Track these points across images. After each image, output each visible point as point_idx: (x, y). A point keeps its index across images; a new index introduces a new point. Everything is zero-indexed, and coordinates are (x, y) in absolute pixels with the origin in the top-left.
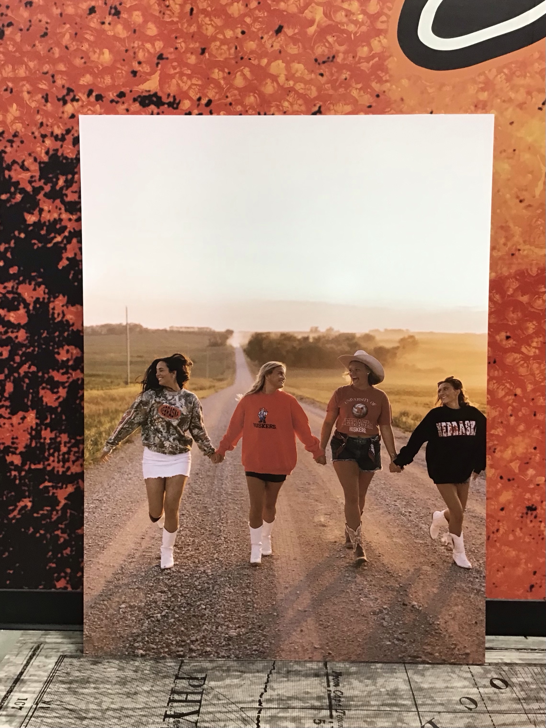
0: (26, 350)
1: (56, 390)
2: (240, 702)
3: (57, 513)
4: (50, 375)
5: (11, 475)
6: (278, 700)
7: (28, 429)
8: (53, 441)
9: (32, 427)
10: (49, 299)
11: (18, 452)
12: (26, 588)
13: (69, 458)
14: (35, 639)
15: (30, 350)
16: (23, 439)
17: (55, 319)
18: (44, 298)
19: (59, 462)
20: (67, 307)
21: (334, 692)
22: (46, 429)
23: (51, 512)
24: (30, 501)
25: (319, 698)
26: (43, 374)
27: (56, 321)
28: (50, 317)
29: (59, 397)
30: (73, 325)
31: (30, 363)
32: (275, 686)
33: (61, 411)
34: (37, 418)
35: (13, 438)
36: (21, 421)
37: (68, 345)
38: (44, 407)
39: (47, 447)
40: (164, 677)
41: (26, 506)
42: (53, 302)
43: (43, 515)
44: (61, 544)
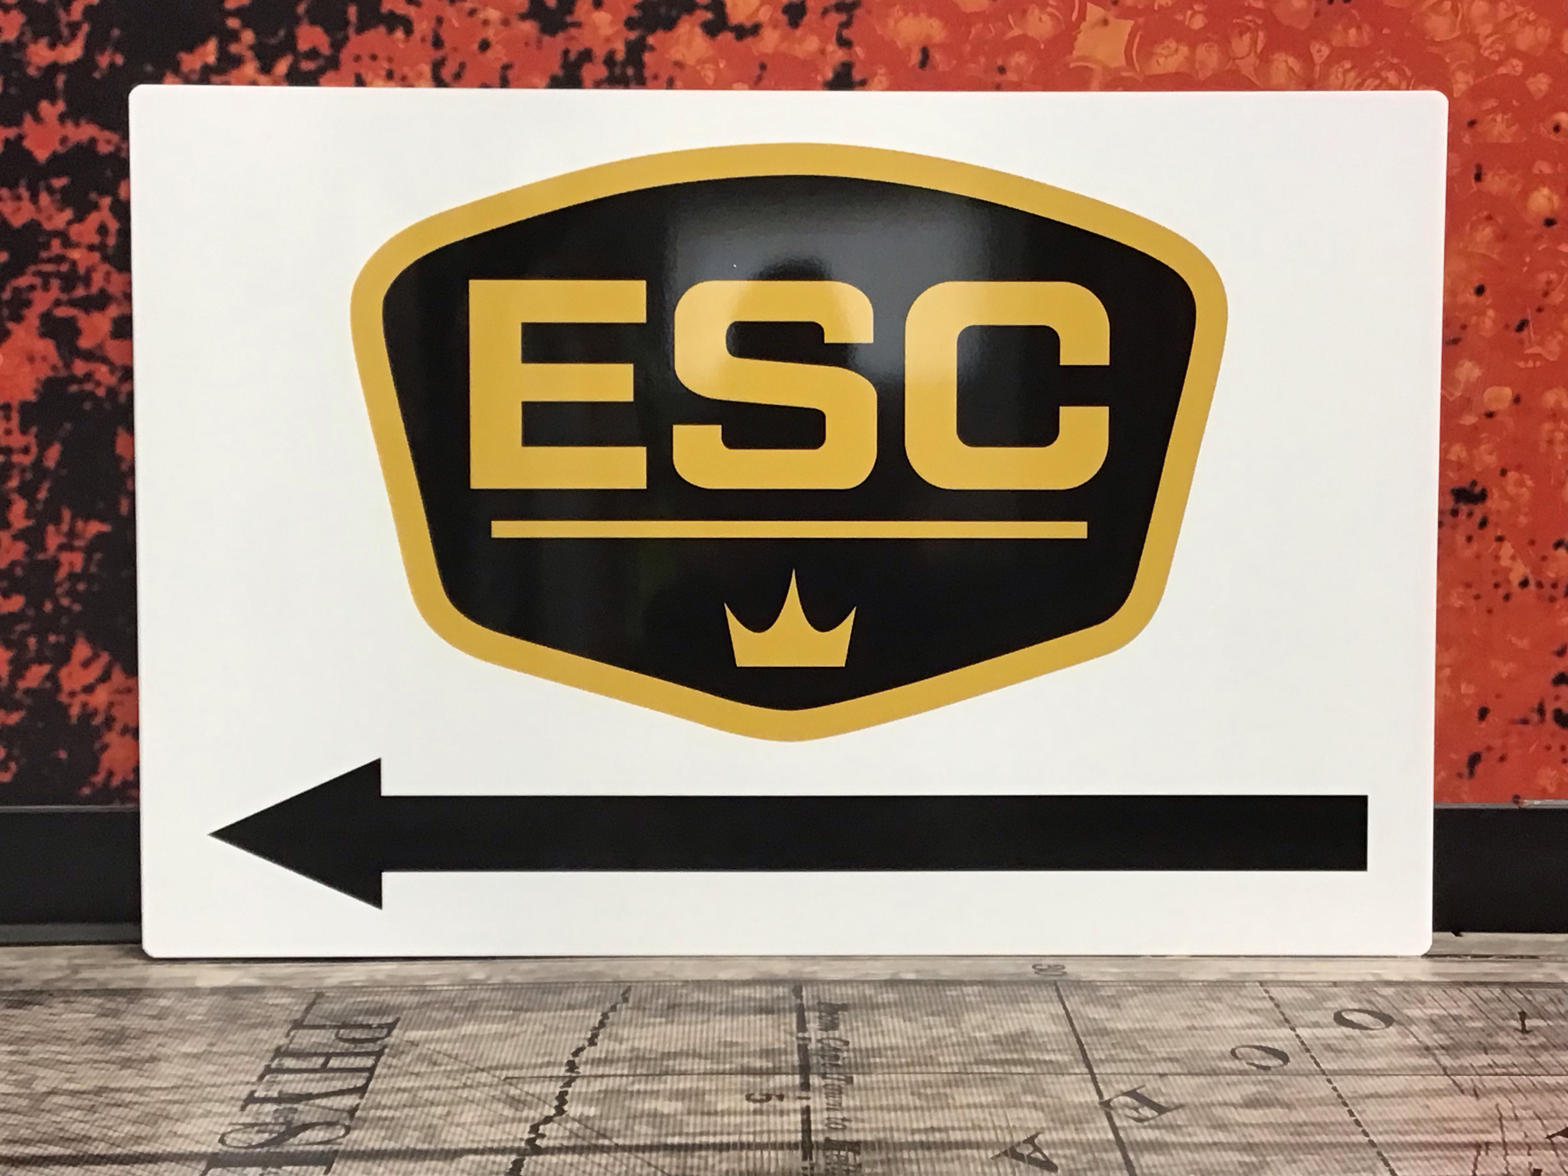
2: (503, 1068)
6: (631, 1060)
21: (820, 1041)
25: (766, 1053)
32: (625, 1032)
40: (254, 1026)
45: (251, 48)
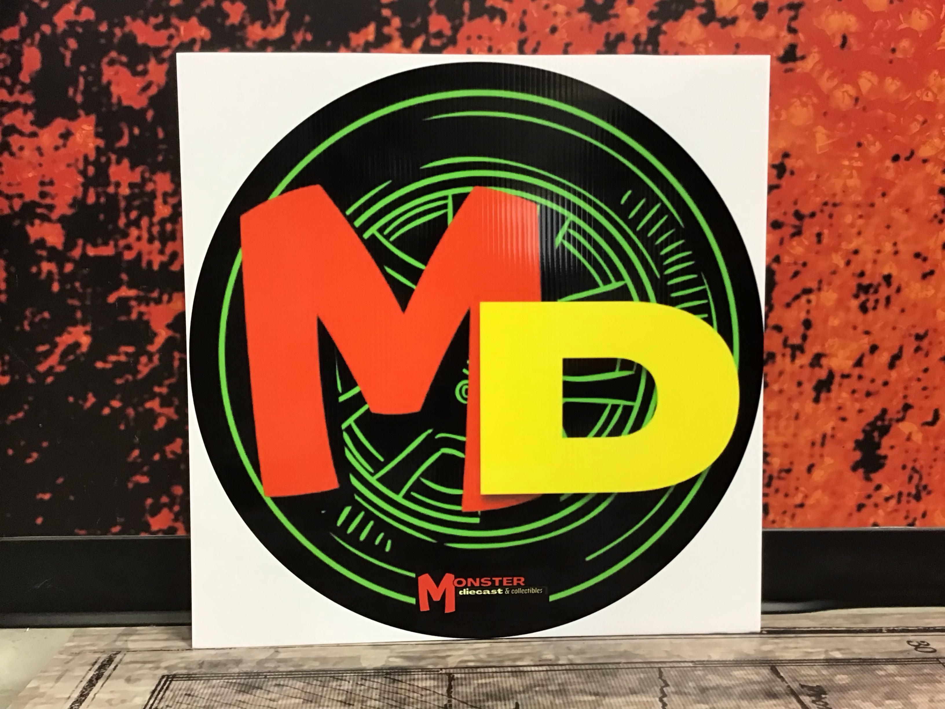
1: (140, 68)
3: (150, 360)
4: (127, 29)
5: (39, 272)
7: (77, 160)
8: (137, 191)
9: (86, 158)
11: (55, 216)
12: (83, 532)
13: (174, 231)
14: (102, 645)
16: (67, 185)
19: (151, 240)
22: (119, 162)
23: (135, 357)
24: (86, 333)
26: (111, 26)
29: (148, 85)
33: (154, 118)
34: (98, 135)
35: (42, 184)
36: (60, 142)
38: (114, 109)
39: (123, 204)
41: (77, 345)
43: (117, 364)
44: (160, 430)
45: (398, 30)
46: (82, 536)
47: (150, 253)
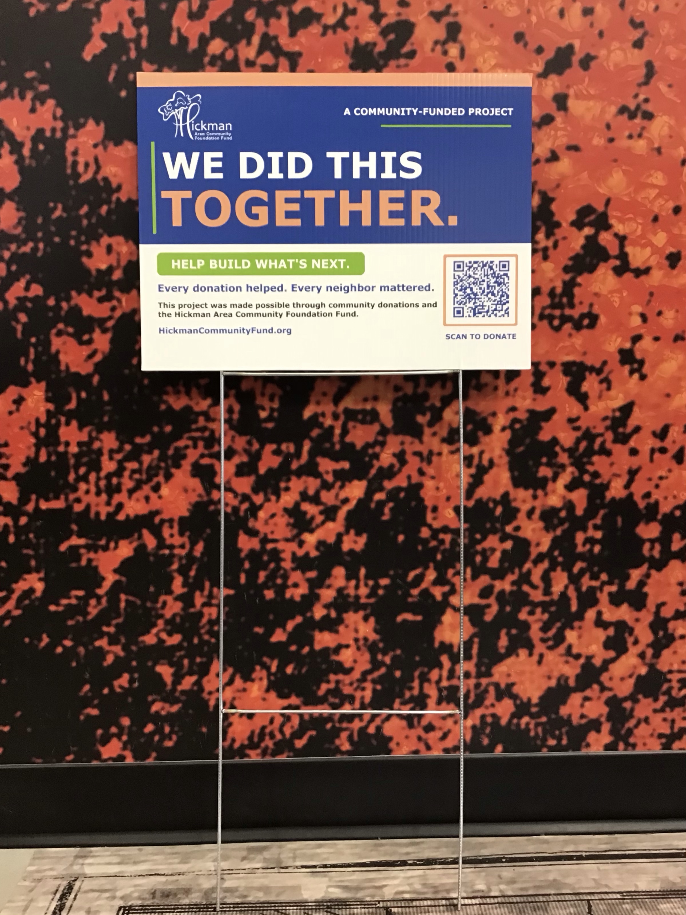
0: (19, 247)
1: (86, 337)
3: (99, 602)
4: (73, 303)
7: (29, 423)
8: (84, 448)
9: (37, 420)
10: (64, 130)
11: (10, 474)
12: (40, 761)
13: (119, 485)
14: (61, 869)
15: (27, 249)
16: (21, 446)
17: (79, 176)
18: (54, 130)
19: (98, 493)
20: (105, 148)
22: (68, 424)
23: (84, 601)
24: (40, 579)
26: (58, 301)
27: (82, 180)
28: (69, 171)
29: (94, 353)
30: (119, 188)
31: (28, 277)
33: (100, 382)
34: (48, 400)
36: (14, 407)
37: (110, 235)
38: (63, 375)
39: (72, 461)
41: (32, 590)
42: (74, 136)
43: (69, 606)
44: (109, 666)
46: (39, 764)
47: (97, 505)
